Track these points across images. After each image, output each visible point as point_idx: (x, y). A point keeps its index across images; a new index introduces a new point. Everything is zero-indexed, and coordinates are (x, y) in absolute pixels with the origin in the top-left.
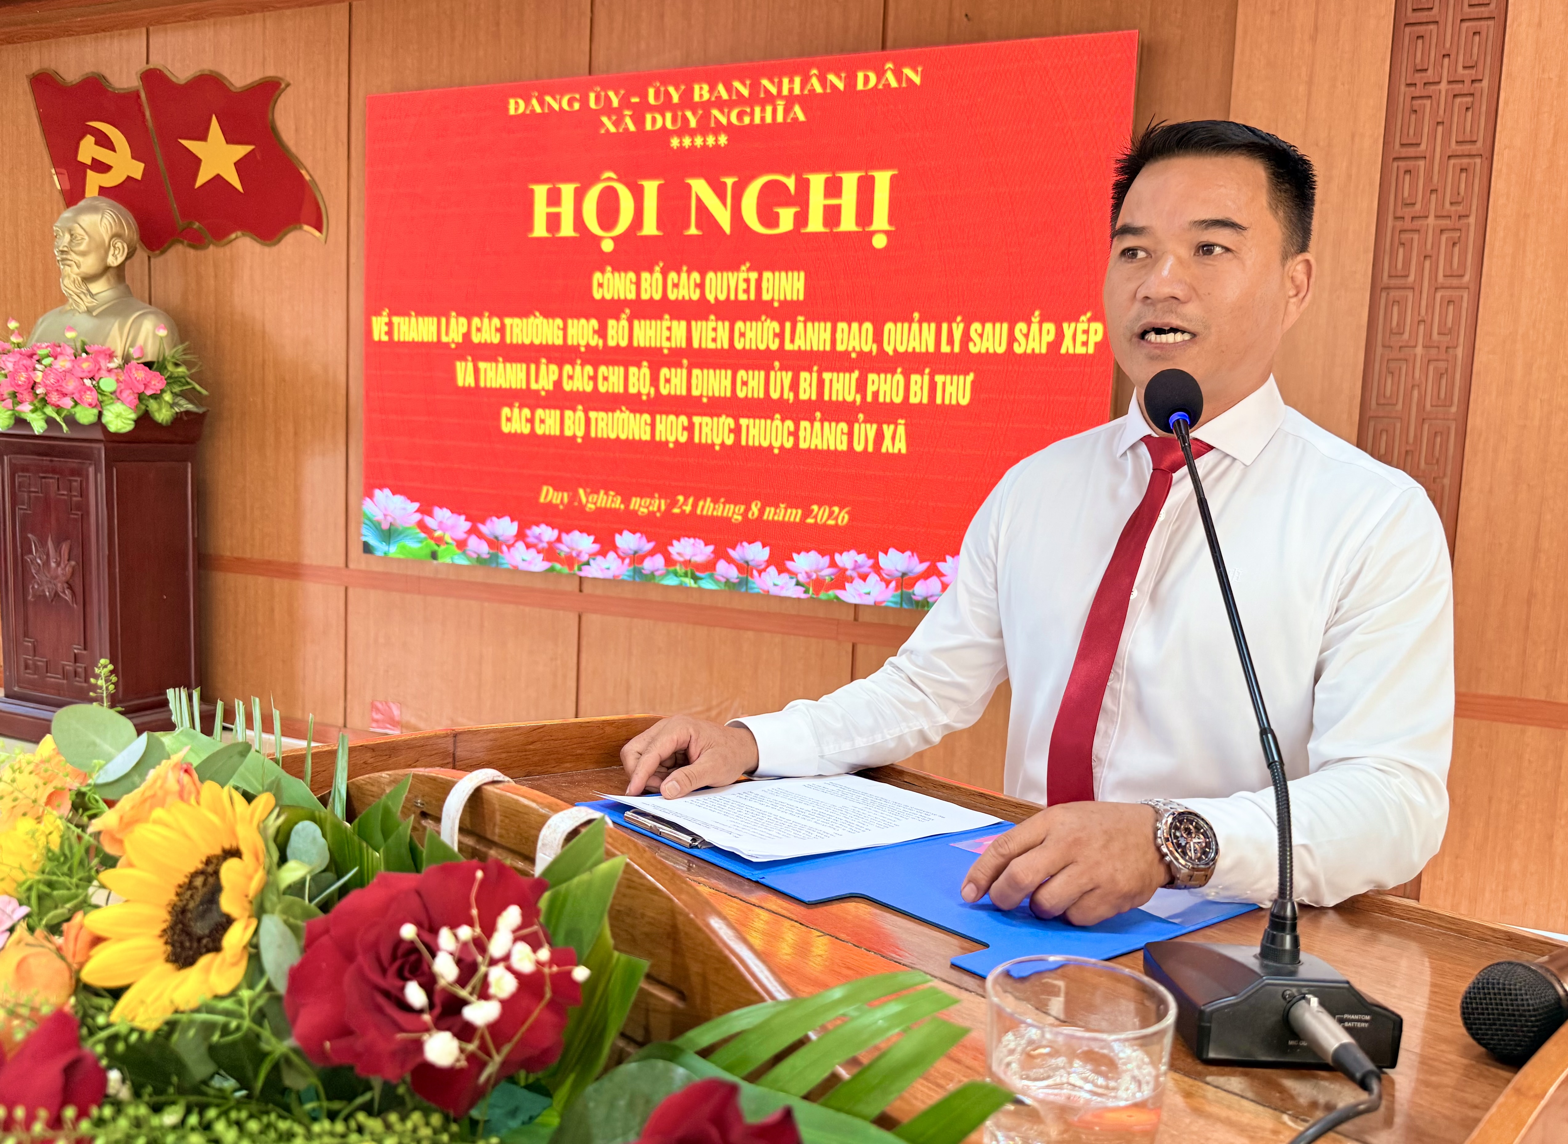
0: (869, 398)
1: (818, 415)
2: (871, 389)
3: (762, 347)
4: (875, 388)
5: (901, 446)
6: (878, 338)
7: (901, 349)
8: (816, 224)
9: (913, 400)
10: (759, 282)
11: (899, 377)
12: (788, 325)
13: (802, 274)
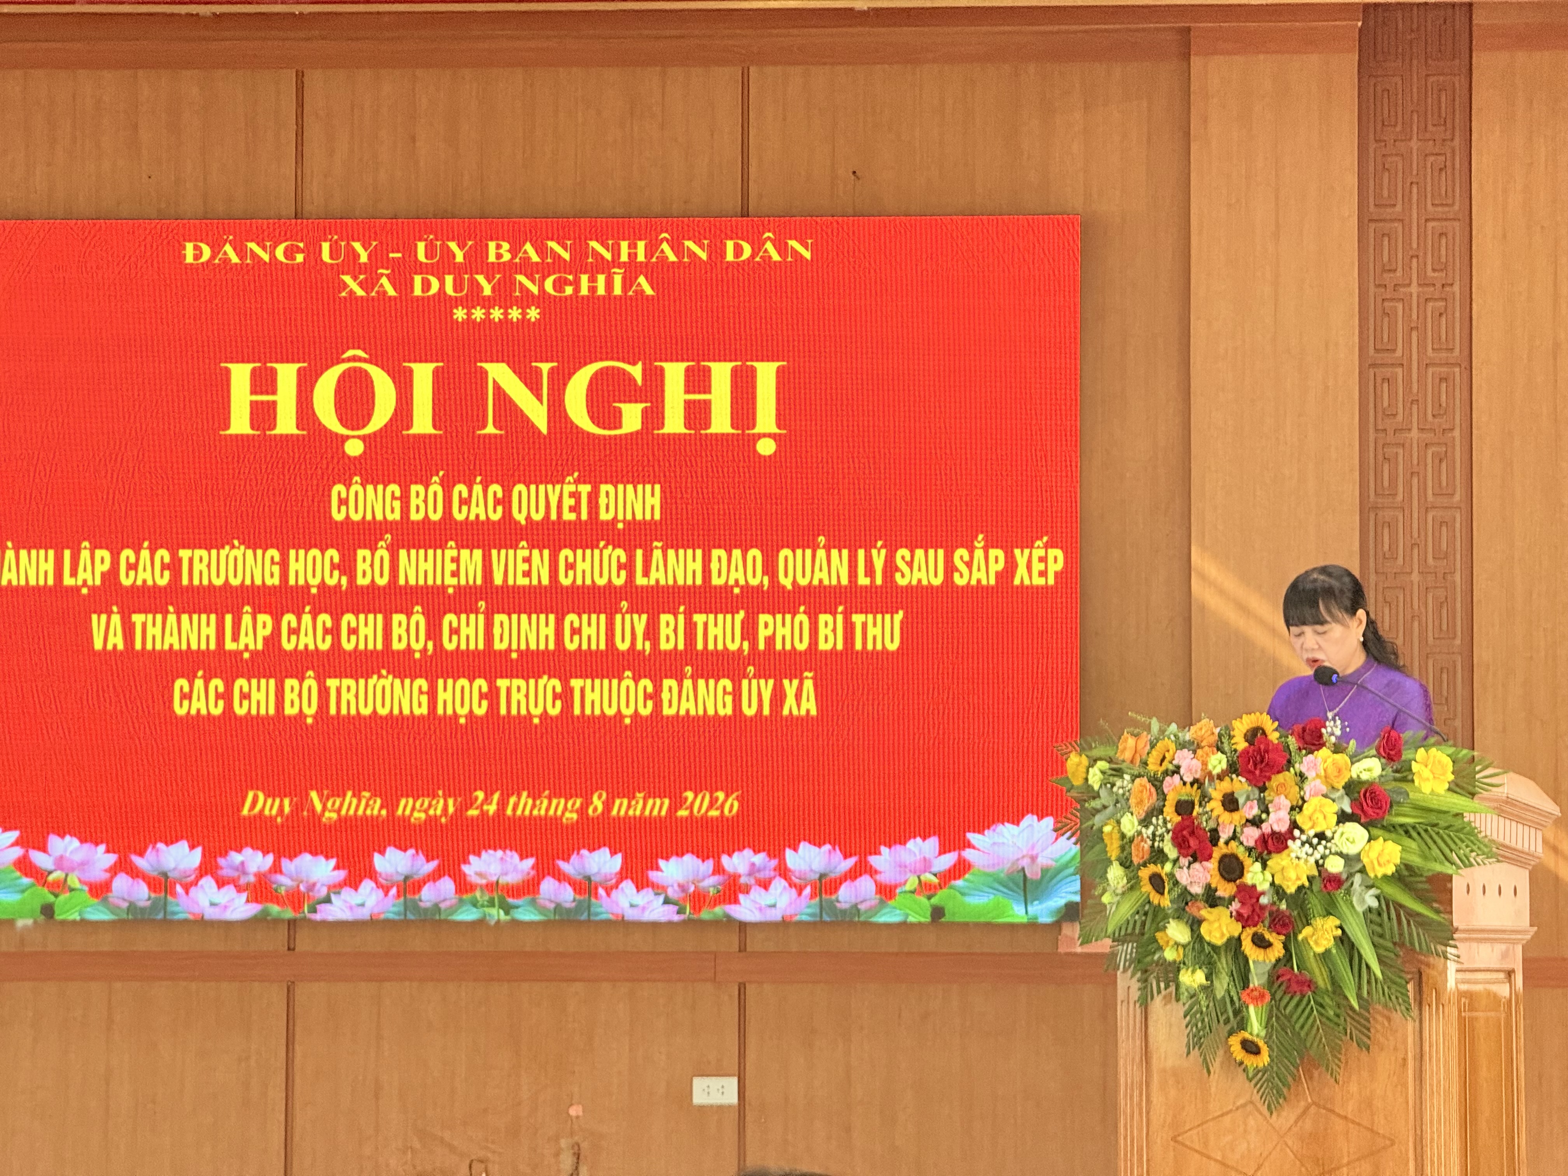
0: (761, 646)
1: (688, 669)
2: (763, 633)
3: (601, 582)
4: (769, 632)
5: (810, 706)
6: (770, 568)
7: (803, 582)
8: (674, 423)
9: (823, 646)
10: (593, 498)
11: (802, 618)
12: (639, 553)
13: (657, 487)
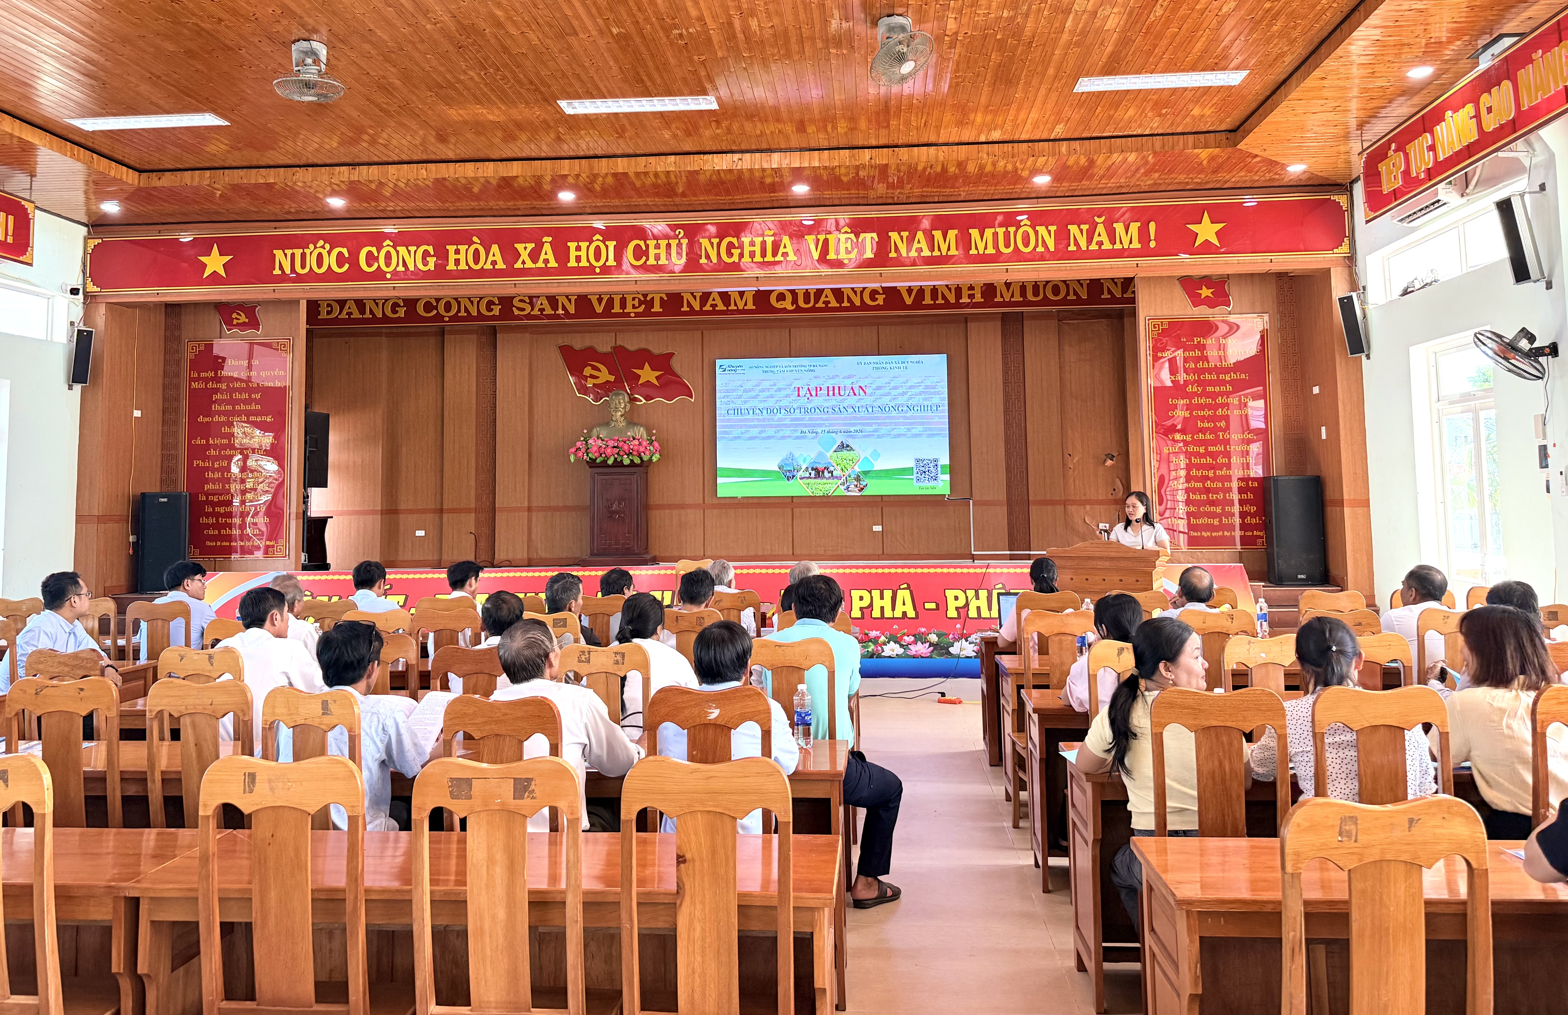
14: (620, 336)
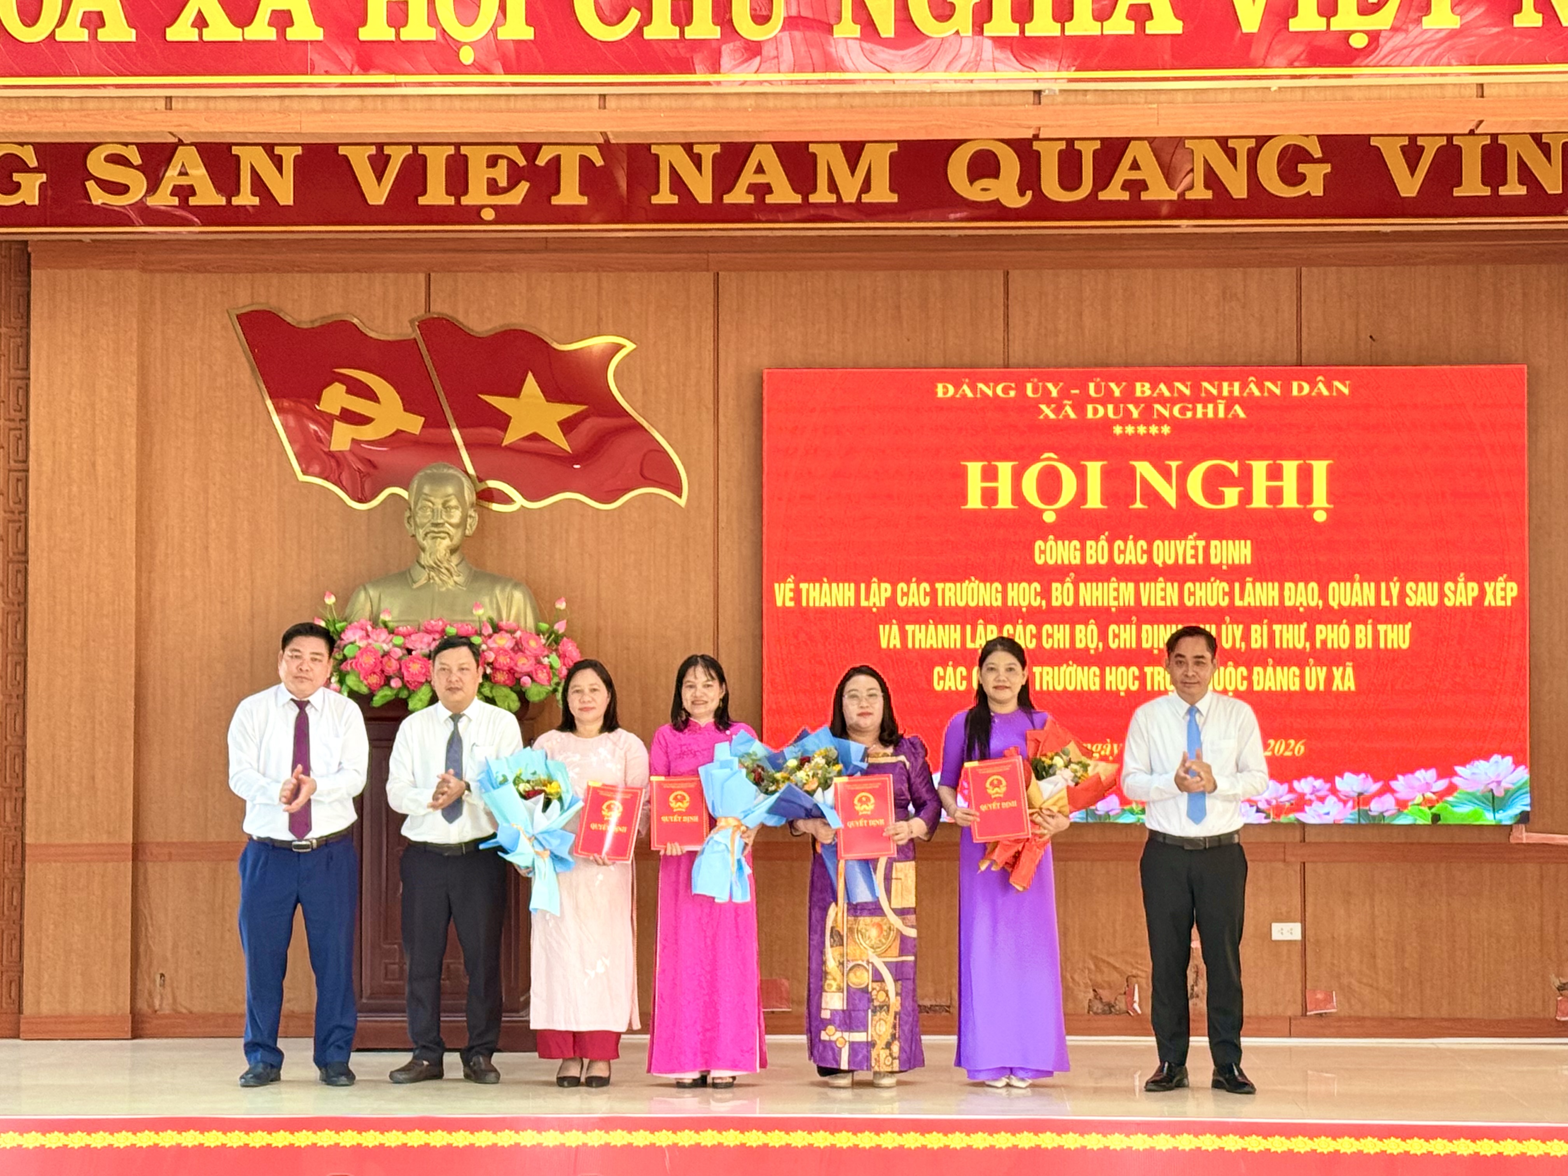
0: (1318, 645)
1: (1270, 661)
2: (1319, 637)
3: (1212, 604)
4: (1323, 637)
5: (1350, 684)
6: (1323, 594)
7: (1345, 604)
8: (1259, 501)
9: (1359, 646)
10: (1206, 549)
11: (1344, 627)
12: (1237, 586)
13: (1249, 542)
14: (442, 283)
